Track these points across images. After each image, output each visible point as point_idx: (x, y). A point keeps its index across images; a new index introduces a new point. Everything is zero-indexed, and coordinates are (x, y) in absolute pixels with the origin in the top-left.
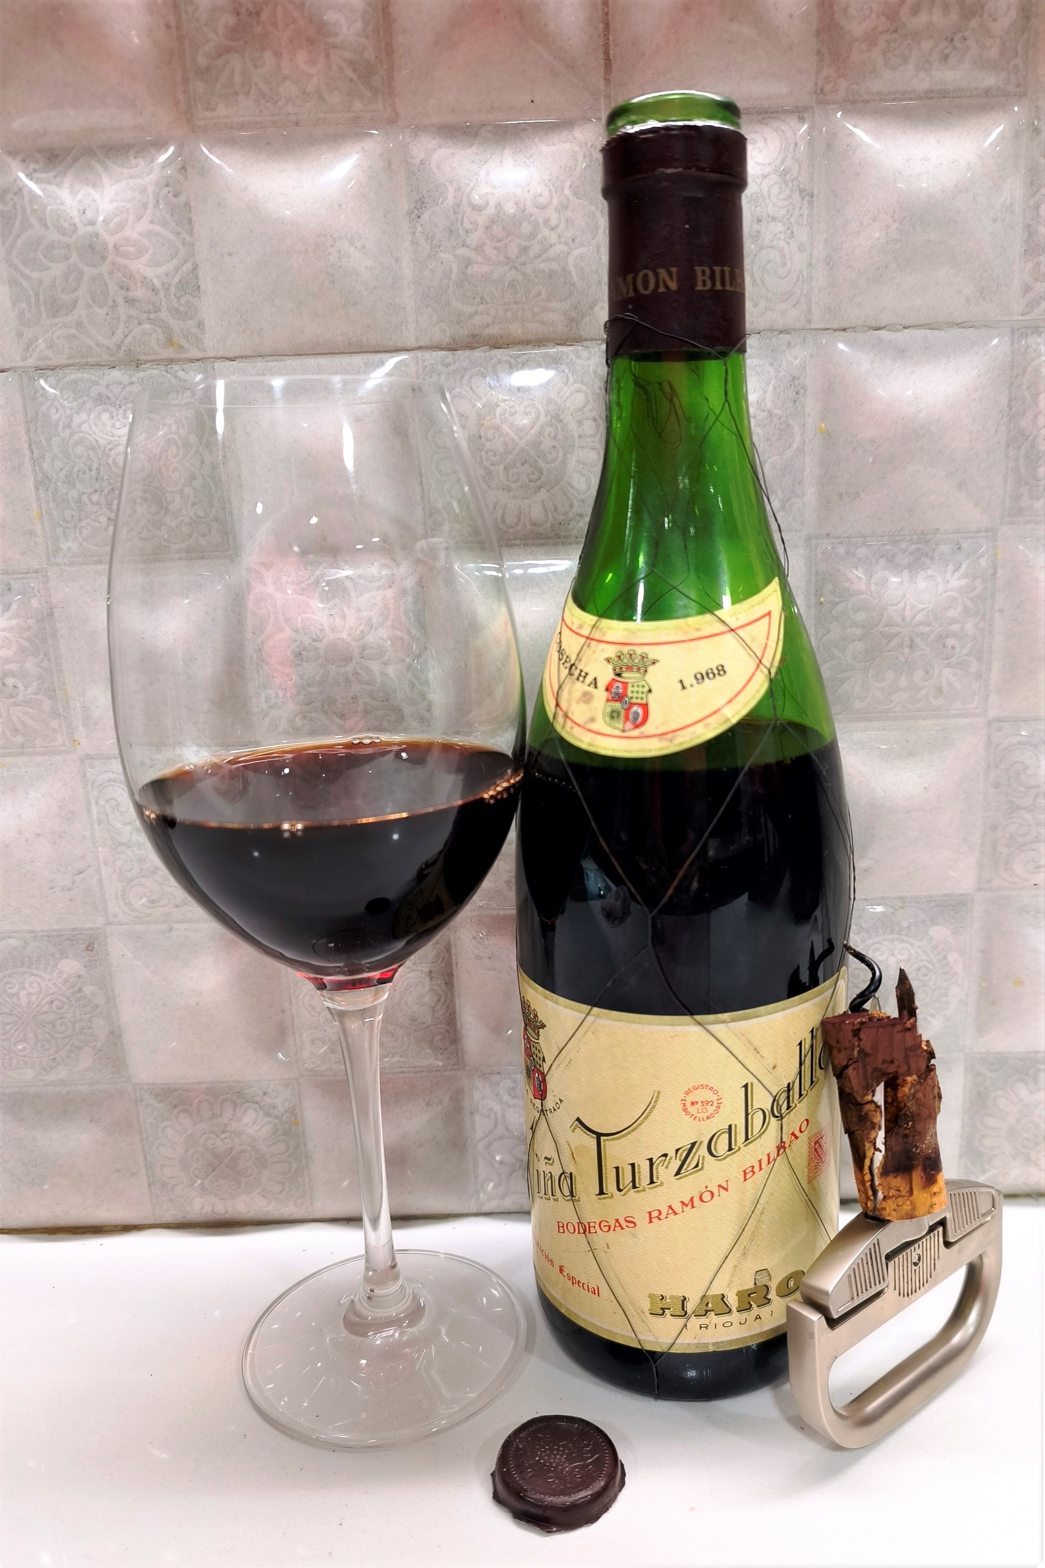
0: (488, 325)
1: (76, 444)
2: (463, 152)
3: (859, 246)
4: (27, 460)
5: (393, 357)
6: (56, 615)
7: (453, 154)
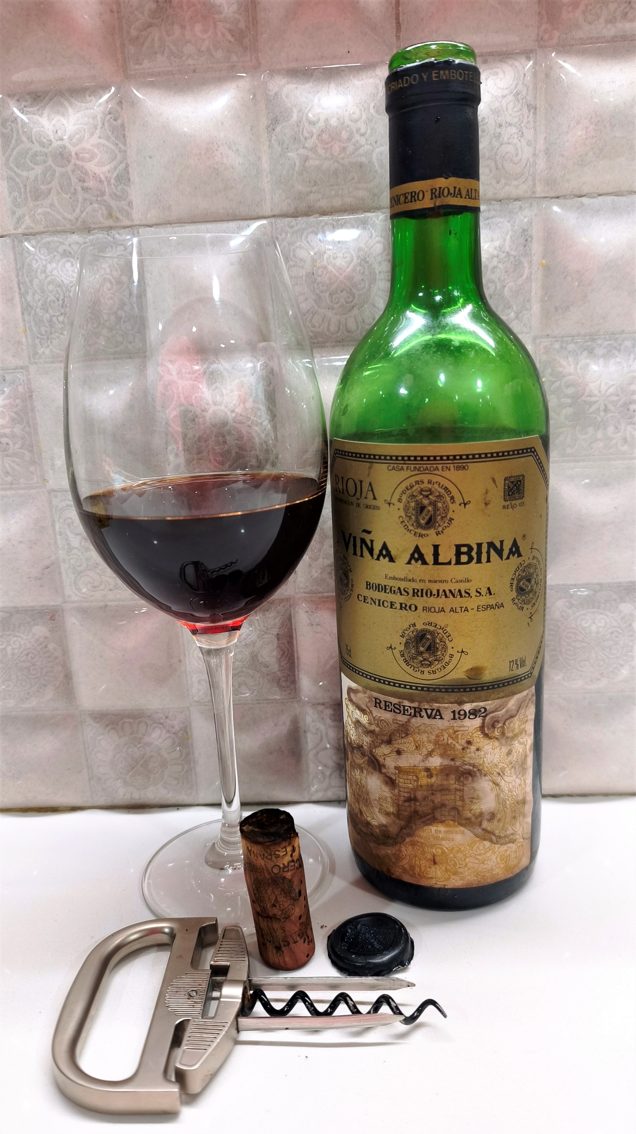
0: (319, 200)
1: (49, 283)
2: (303, 86)
3: (568, 141)
4: (17, 294)
5: (254, 223)
6: (34, 397)
7: (297, 88)
